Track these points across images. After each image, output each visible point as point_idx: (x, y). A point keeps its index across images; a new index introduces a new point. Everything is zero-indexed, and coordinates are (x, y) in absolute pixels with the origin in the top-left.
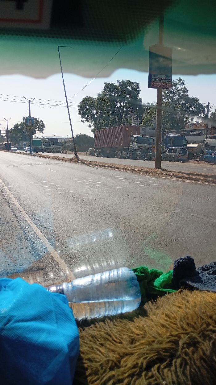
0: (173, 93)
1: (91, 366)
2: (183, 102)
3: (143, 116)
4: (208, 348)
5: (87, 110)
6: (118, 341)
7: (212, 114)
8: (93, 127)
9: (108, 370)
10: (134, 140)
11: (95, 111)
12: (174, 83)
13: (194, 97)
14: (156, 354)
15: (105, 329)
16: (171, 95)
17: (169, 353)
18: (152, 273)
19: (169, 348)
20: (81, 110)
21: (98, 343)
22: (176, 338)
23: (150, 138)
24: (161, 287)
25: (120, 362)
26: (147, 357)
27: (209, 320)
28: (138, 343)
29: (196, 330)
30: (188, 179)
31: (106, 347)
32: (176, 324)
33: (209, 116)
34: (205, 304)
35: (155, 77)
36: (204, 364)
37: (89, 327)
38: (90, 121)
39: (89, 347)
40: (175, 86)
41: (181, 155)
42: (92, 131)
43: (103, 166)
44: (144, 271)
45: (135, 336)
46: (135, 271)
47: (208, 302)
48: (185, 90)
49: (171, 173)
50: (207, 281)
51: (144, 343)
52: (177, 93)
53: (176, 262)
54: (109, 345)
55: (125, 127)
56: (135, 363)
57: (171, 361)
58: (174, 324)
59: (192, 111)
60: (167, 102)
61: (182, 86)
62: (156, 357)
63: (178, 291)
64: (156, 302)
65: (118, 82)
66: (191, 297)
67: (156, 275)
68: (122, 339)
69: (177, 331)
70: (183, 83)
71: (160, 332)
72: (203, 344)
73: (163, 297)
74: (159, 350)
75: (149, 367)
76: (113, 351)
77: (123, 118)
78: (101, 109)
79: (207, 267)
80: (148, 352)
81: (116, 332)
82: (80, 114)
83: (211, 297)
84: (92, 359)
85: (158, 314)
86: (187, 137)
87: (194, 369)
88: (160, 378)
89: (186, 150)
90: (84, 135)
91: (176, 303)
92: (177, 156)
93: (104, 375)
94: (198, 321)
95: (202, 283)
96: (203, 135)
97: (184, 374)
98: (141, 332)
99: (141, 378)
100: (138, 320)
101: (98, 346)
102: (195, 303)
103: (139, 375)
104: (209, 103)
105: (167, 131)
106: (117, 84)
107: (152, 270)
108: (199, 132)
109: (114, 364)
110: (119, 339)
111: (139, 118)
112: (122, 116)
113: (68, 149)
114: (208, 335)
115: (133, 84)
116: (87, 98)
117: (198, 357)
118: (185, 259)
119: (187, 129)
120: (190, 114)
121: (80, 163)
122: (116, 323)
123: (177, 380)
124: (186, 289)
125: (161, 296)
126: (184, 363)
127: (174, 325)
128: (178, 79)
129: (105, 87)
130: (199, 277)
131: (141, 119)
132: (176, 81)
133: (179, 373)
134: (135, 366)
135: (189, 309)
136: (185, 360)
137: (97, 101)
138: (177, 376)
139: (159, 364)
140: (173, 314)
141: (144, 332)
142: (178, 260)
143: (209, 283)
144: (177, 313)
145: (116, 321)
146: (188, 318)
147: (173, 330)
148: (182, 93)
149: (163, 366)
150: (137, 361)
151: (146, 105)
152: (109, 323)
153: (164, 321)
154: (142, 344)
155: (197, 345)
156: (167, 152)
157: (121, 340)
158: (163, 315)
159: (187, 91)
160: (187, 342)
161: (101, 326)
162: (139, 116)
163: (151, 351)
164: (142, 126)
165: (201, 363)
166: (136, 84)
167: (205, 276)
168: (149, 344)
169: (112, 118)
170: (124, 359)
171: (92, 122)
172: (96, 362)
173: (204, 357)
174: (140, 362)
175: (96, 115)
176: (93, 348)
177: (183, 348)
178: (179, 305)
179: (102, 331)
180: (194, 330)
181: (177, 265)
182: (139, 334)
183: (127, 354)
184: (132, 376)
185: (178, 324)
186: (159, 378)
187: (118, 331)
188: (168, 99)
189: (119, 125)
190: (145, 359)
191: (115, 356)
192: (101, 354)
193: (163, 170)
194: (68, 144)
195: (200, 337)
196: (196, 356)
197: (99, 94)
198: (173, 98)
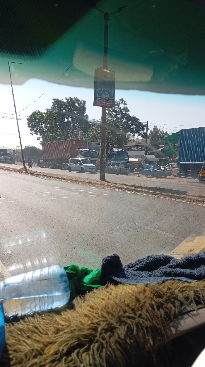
0: (116, 112)
1: (16, 356)
2: (125, 120)
3: (89, 131)
4: (123, 332)
5: (36, 123)
6: (45, 332)
7: (151, 132)
8: (41, 140)
9: (31, 358)
10: (81, 153)
11: (43, 125)
12: (117, 103)
13: (135, 116)
14: (77, 340)
15: (33, 323)
16: (114, 113)
17: (88, 338)
18: (82, 271)
19: (88, 334)
20: (30, 123)
21: (25, 335)
22: (96, 325)
23: (95, 152)
24: (90, 283)
25: (43, 351)
26: (68, 344)
27: (127, 308)
28: (61, 333)
29: (115, 317)
30: (129, 190)
31: (32, 338)
32: (98, 314)
33: (148, 134)
34: (125, 295)
35: (100, 97)
36: (118, 346)
37: (18, 322)
38: (39, 133)
39: (16, 340)
40: (118, 105)
41: (123, 168)
42: (41, 144)
43: (50, 177)
44: (74, 268)
45: (61, 327)
46: (66, 269)
47: (128, 292)
48: (127, 110)
49: (114, 184)
50: (131, 276)
51: (67, 332)
52: (120, 112)
53: (104, 260)
54: (36, 337)
55: (73, 141)
56: (57, 350)
57: (90, 346)
58: (96, 313)
59: (133, 128)
60: (111, 119)
61: (124, 106)
62: (76, 343)
63: (105, 286)
64: (84, 297)
65: (67, 99)
66: (114, 290)
67: (86, 272)
68: (48, 330)
69: (98, 319)
70: (125, 104)
71: (83, 321)
72: (119, 329)
73: (91, 292)
74: (80, 336)
75: (69, 353)
76: (38, 342)
77: (71, 132)
78: (49, 123)
79: (132, 265)
80: (69, 339)
81: (44, 325)
82: (29, 126)
83: (131, 289)
84: (17, 350)
85: (83, 306)
86: (128, 152)
87: (109, 351)
88: (79, 362)
89: (128, 164)
90: (33, 147)
91: (101, 296)
92: (120, 170)
93: (27, 363)
94: (117, 310)
95: (125, 278)
96: (143, 150)
97: (100, 356)
98: (67, 323)
99: (61, 362)
100: (65, 313)
101: (25, 338)
102: (116, 294)
103: (60, 360)
104: (147, 122)
105: (111, 146)
106: (65, 101)
107: (82, 268)
108: (139, 148)
109: (38, 353)
110: (45, 331)
111: (85, 133)
112: (69, 130)
113: (17, 160)
114: (124, 321)
115: (80, 101)
116: (36, 112)
117: (114, 341)
118: (112, 257)
119: (128, 145)
120: (132, 131)
121: (28, 173)
122: (44, 317)
123: (94, 363)
124: (112, 284)
125: (89, 292)
126: (101, 347)
127: (97, 315)
128: (121, 99)
129: (53, 103)
130: (124, 273)
131: (87, 134)
132: (119, 101)
133: (97, 356)
134: (56, 353)
135: (111, 300)
136: (102, 344)
137: (46, 115)
138: (94, 359)
139: (79, 349)
140: (96, 305)
141: (69, 323)
142: (105, 258)
143: (132, 278)
144: (99, 304)
145: (45, 315)
146: (108, 308)
147: (94, 318)
148: (124, 112)
149: (83, 350)
150: (59, 348)
151: (92, 121)
152: (37, 318)
153: (87, 311)
154: (65, 333)
155: (114, 331)
156: (111, 165)
157: (48, 332)
158: (88, 307)
159: (128, 111)
160: (106, 328)
161: (30, 321)
162: (86, 131)
163: (72, 338)
164: (88, 141)
165: (116, 345)
166: (82, 102)
167: (129, 272)
168: (72, 332)
169: (61, 132)
170: (48, 348)
171: (40, 135)
172: (21, 352)
173: (119, 340)
174: (61, 348)
175: (44, 129)
176: (19, 341)
177: (101, 333)
178: (103, 297)
179: (31, 325)
180: (112, 317)
181: (105, 262)
182: (64, 325)
183: (50, 343)
184: (53, 361)
185: (100, 313)
186: (77, 361)
187: (45, 324)
188: (112, 117)
189: (66, 138)
190: (66, 345)
191: (39, 345)
192: (26, 345)
193: (107, 181)
194: (17, 155)
195: (117, 323)
196: (112, 340)
197: (47, 110)
198: (116, 116)
